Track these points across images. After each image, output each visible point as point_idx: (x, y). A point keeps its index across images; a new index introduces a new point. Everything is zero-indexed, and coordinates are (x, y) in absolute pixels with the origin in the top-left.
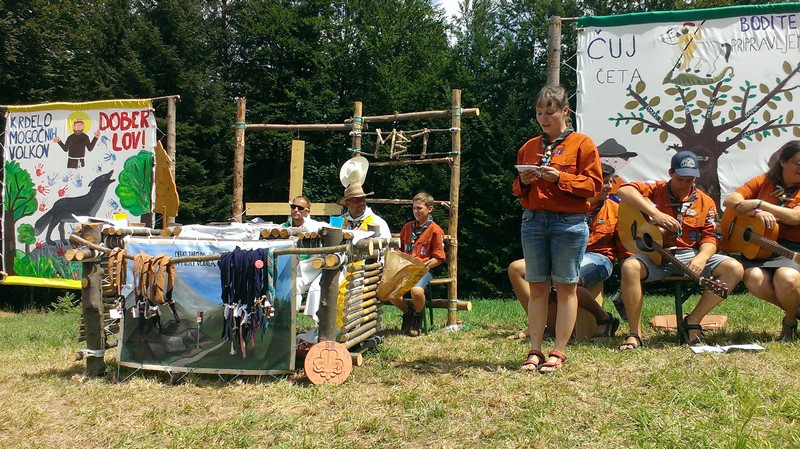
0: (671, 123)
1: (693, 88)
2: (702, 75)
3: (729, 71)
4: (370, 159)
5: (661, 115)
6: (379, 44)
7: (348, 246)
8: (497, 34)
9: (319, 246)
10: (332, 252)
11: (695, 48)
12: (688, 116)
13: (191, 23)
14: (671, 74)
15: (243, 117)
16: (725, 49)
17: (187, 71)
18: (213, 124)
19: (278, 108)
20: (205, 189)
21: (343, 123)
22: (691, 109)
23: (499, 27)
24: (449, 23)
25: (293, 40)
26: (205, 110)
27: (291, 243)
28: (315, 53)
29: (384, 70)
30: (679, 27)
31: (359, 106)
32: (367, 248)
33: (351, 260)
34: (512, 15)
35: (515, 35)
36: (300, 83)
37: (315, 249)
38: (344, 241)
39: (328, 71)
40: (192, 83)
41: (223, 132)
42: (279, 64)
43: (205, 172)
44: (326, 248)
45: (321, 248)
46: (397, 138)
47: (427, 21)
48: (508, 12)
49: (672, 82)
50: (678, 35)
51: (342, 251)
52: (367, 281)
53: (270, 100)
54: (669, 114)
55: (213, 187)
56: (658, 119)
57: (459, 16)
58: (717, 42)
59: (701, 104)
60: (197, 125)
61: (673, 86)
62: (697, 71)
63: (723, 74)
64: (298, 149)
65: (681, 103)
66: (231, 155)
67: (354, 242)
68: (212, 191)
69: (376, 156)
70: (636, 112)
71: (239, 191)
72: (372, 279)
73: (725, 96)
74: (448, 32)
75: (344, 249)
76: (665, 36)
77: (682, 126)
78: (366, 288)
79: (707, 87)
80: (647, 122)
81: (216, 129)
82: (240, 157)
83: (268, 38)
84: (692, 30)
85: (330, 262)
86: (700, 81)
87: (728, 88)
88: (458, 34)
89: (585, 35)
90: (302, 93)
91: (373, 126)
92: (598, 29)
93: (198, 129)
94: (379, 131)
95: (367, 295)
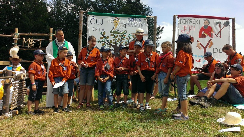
0: (112, 43)
1: (117, 35)
3: (126, 31)
5: (109, 41)
10: (8, 78)
11: (118, 24)
12: (116, 42)
14: (112, 30)
21: (11, 35)
22: (116, 40)
30: (114, 18)
31: (17, 30)
32: (21, 77)
33: (15, 80)
38: (12, 75)
45: (4, 77)
46: (31, 41)
47: (40, 2)
48: (68, 3)
49: (112, 33)
51: (12, 78)
57: (52, 2)
59: (119, 39)
65: (114, 38)
67: (16, 75)
69: (23, 46)
70: (103, 40)
73: (124, 38)
74: (48, 7)
76: (111, 20)
77: (114, 44)
80: (106, 43)
84: (117, 19)
85: (7, 81)
86: (119, 33)
87: (125, 36)
88: (52, 8)
89: (90, 17)
92: (93, 16)
94: (24, 39)
95: (20, 92)
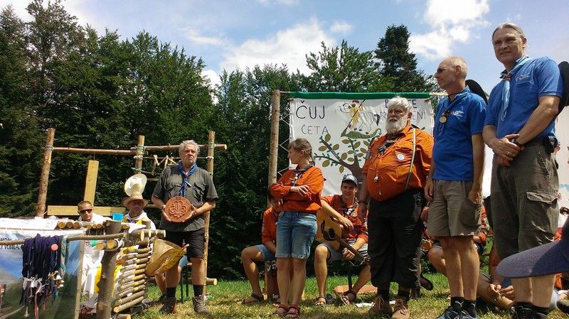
0: (346, 161)
1: (358, 140)
2: (363, 133)
3: (379, 131)
4: (148, 176)
5: (340, 156)
6: (162, 98)
7: (125, 234)
8: (245, 98)
9: (102, 234)
10: (113, 238)
11: (359, 116)
12: (356, 157)
13: (16, 73)
14: (345, 131)
15: (52, 142)
16: (376, 117)
17: (9, 107)
18: (26, 148)
19: (81, 138)
20: (15, 198)
21: (129, 149)
22: (357, 153)
23: (247, 94)
24: (213, 88)
25: (97, 91)
26: (21, 137)
27: (81, 232)
28: (113, 101)
29: (165, 117)
30: (350, 103)
31: (142, 138)
32: (140, 235)
33: (127, 244)
34: (256, 87)
35: (257, 100)
36: (101, 121)
37: (99, 236)
38: (122, 230)
39: (122, 115)
40: (13, 117)
41: (34, 155)
42: (85, 107)
43: (16, 184)
44: (108, 236)
45: (105, 235)
46: (169, 162)
47: (197, 86)
48: (253, 85)
49: (346, 136)
50: (349, 107)
51: (120, 238)
52: (138, 261)
53: (75, 133)
54: (344, 155)
55: (21, 197)
56: (338, 158)
57: (220, 85)
58: (372, 113)
59: (362, 150)
60: (13, 148)
61: (347, 138)
62: (360, 130)
63: (375, 133)
64: (93, 167)
65: (351, 149)
66: (39, 172)
67: (130, 232)
68: (21, 199)
69: (153, 173)
70: (325, 153)
71: (43, 197)
72: (142, 260)
74: (212, 94)
75: (122, 236)
76: (342, 107)
77: (352, 163)
78: (138, 266)
79: (366, 140)
80: (331, 159)
81: (29, 152)
82: (46, 171)
83: (77, 88)
84: (357, 105)
85: (110, 246)
86: (362, 136)
88: (219, 96)
89: (294, 103)
90: (101, 129)
91: (151, 153)
92: (302, 100)
93: (13, 151)
94: (156, 157)
95: (138, 271)
